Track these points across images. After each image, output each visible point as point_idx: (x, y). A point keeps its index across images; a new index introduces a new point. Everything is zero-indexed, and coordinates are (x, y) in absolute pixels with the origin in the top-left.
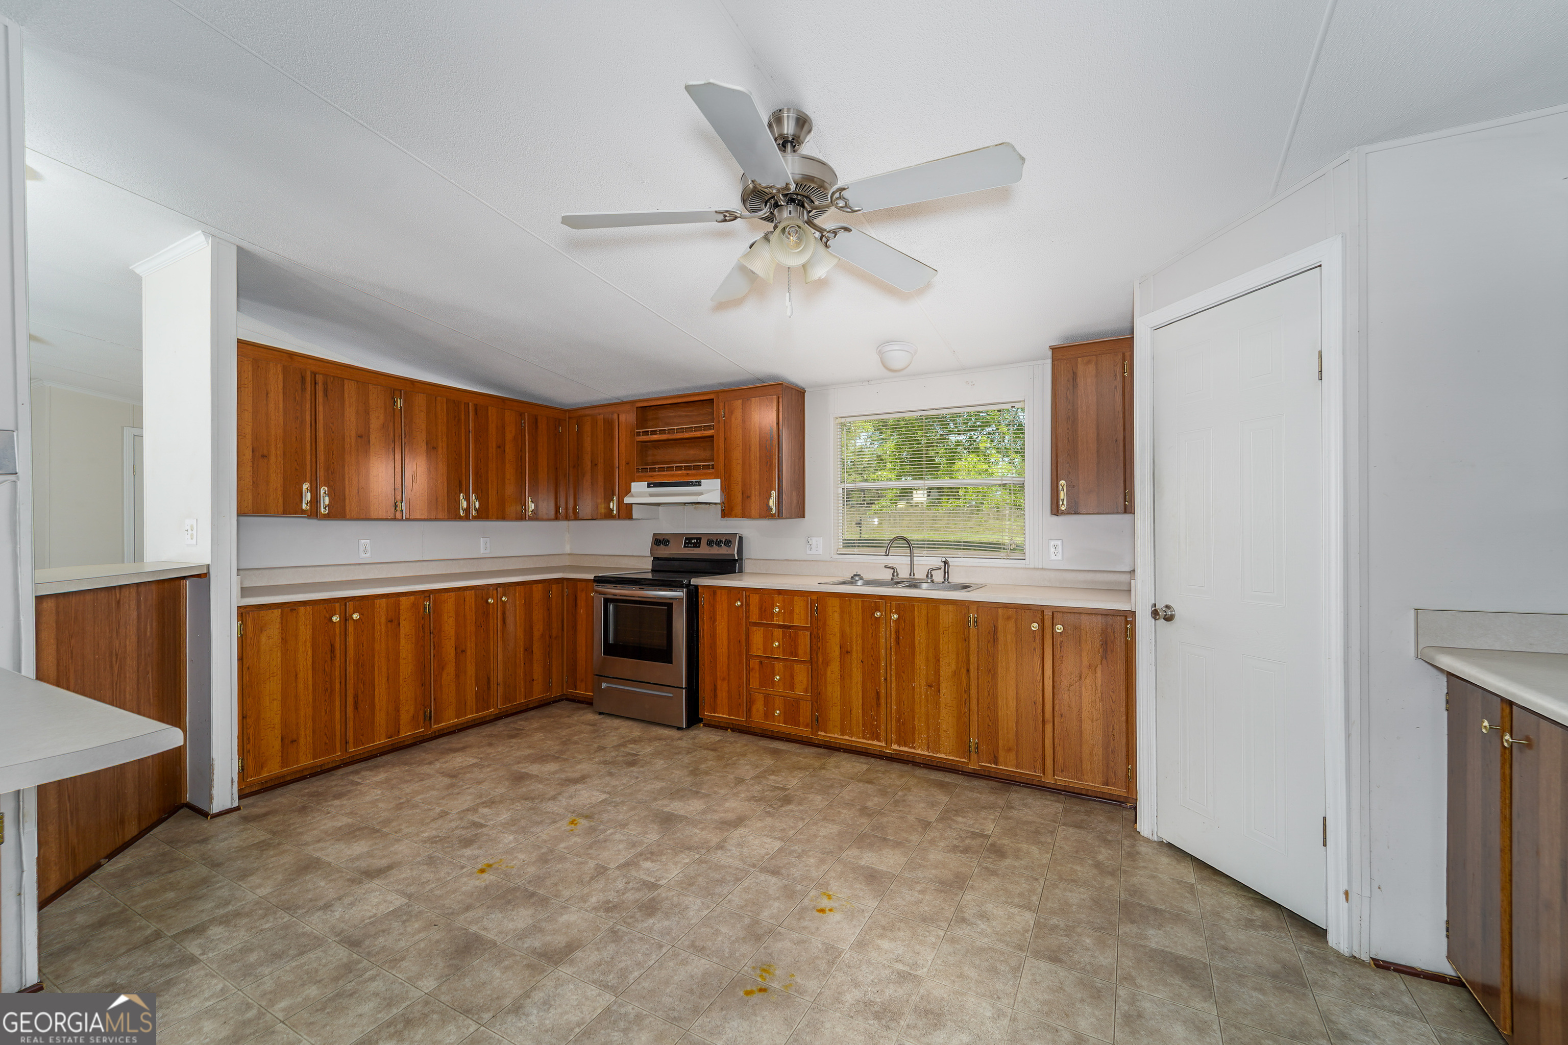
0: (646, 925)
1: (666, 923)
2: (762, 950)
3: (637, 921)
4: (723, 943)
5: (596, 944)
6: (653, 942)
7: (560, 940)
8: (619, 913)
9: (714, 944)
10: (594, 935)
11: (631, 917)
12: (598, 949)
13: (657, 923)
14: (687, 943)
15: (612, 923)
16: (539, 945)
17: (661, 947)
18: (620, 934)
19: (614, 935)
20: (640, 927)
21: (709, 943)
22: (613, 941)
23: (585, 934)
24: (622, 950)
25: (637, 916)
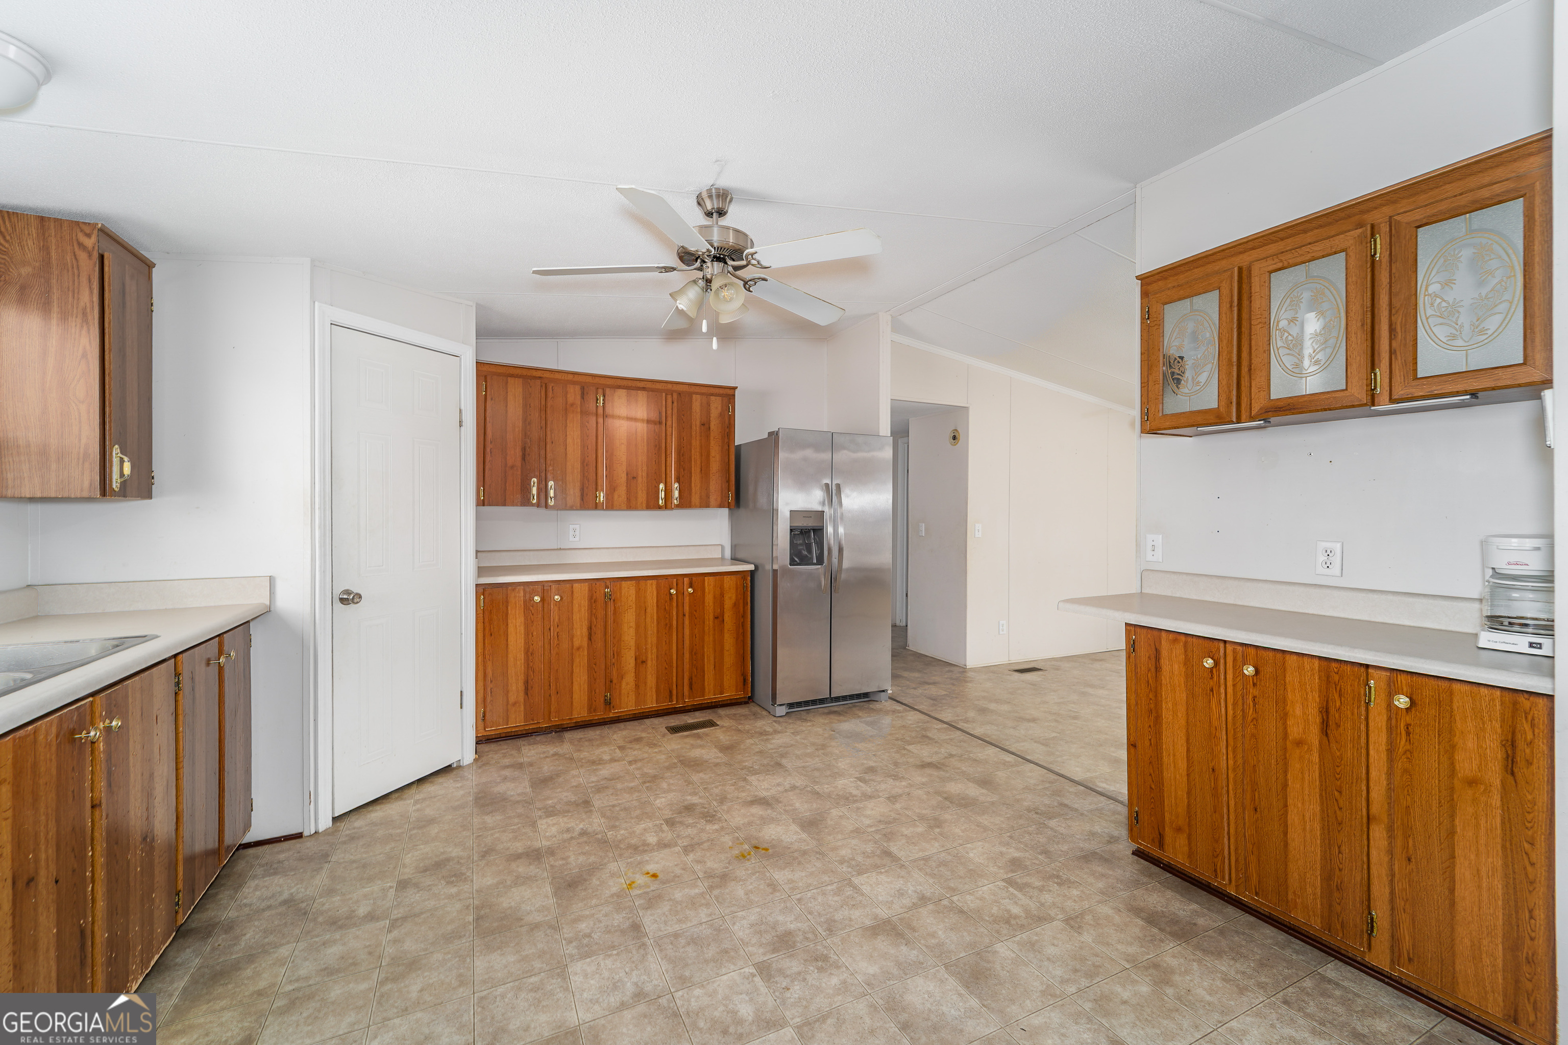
0: (799, 924)
1: (781, 918)
2: (731, 868)
3: (804, 933)
4: (751, 883)
5: (850, 926)
6: (803, 907)
7: (882, 944)
8: (817, 950)
9: (759, 885)
10: (849, 936)
11: (807, 938)
12: (851, 920)
13: (788, 922)
14: (778, 894)
15: (828, 941)
16: (902, 948)
17: (799, 900)
18: (825, 926)
19: (831, 927)
20: (806, 925)
21: (762, 887)
22: (835, 921)
23: (857, 940)
24: (830, 910)
25: (801, 937)
